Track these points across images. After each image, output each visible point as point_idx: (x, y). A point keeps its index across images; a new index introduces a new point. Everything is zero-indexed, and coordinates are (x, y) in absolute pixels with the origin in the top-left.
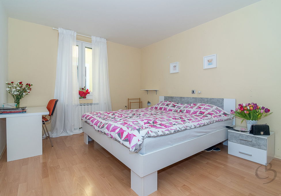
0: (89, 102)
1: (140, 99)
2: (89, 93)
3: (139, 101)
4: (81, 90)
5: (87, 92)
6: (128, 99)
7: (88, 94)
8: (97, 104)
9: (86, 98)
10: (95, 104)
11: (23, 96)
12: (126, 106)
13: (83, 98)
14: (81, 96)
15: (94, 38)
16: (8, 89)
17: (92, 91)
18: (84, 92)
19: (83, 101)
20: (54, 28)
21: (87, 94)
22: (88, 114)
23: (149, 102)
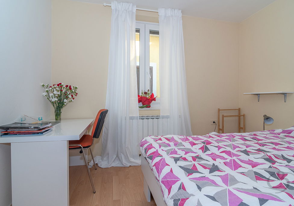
0: (155, 114)
1: (239, 110)
2: (154, 99)
3: (238, 115)
4: (144, 95)
5: (153, 98)
6: (219, 110)
7: (153, 102)
8: (167, 117)
9: (150, 107)
10: (163, 117)
11: (65, 104)
12: (214, 122)
13: (147, 107)
14: (143, 105)
15: (162, 12)
16: (45, 94)
17: (159, 97)
18: (147, 98)
19: (146, 112)
20: (105, 4)
21: (152, 100)
22: (150, 140)
23: (267, 118)
